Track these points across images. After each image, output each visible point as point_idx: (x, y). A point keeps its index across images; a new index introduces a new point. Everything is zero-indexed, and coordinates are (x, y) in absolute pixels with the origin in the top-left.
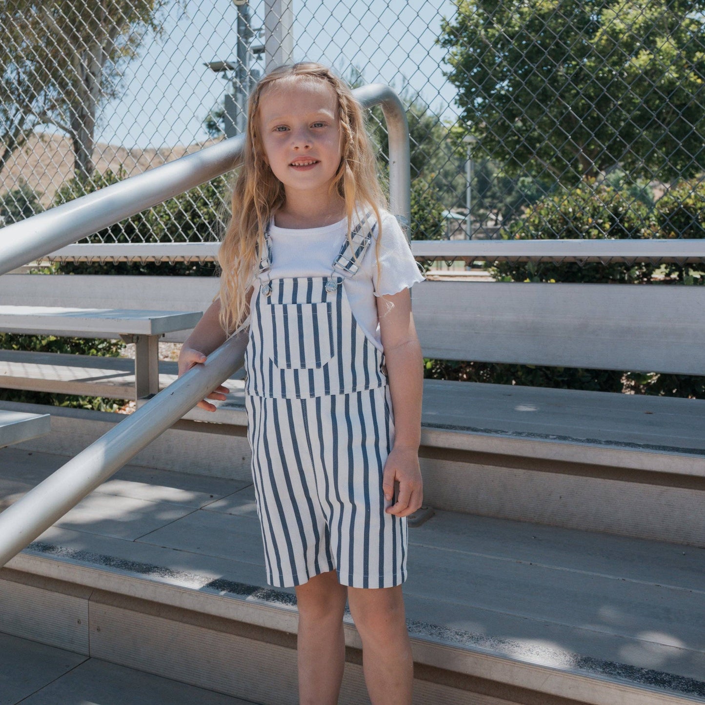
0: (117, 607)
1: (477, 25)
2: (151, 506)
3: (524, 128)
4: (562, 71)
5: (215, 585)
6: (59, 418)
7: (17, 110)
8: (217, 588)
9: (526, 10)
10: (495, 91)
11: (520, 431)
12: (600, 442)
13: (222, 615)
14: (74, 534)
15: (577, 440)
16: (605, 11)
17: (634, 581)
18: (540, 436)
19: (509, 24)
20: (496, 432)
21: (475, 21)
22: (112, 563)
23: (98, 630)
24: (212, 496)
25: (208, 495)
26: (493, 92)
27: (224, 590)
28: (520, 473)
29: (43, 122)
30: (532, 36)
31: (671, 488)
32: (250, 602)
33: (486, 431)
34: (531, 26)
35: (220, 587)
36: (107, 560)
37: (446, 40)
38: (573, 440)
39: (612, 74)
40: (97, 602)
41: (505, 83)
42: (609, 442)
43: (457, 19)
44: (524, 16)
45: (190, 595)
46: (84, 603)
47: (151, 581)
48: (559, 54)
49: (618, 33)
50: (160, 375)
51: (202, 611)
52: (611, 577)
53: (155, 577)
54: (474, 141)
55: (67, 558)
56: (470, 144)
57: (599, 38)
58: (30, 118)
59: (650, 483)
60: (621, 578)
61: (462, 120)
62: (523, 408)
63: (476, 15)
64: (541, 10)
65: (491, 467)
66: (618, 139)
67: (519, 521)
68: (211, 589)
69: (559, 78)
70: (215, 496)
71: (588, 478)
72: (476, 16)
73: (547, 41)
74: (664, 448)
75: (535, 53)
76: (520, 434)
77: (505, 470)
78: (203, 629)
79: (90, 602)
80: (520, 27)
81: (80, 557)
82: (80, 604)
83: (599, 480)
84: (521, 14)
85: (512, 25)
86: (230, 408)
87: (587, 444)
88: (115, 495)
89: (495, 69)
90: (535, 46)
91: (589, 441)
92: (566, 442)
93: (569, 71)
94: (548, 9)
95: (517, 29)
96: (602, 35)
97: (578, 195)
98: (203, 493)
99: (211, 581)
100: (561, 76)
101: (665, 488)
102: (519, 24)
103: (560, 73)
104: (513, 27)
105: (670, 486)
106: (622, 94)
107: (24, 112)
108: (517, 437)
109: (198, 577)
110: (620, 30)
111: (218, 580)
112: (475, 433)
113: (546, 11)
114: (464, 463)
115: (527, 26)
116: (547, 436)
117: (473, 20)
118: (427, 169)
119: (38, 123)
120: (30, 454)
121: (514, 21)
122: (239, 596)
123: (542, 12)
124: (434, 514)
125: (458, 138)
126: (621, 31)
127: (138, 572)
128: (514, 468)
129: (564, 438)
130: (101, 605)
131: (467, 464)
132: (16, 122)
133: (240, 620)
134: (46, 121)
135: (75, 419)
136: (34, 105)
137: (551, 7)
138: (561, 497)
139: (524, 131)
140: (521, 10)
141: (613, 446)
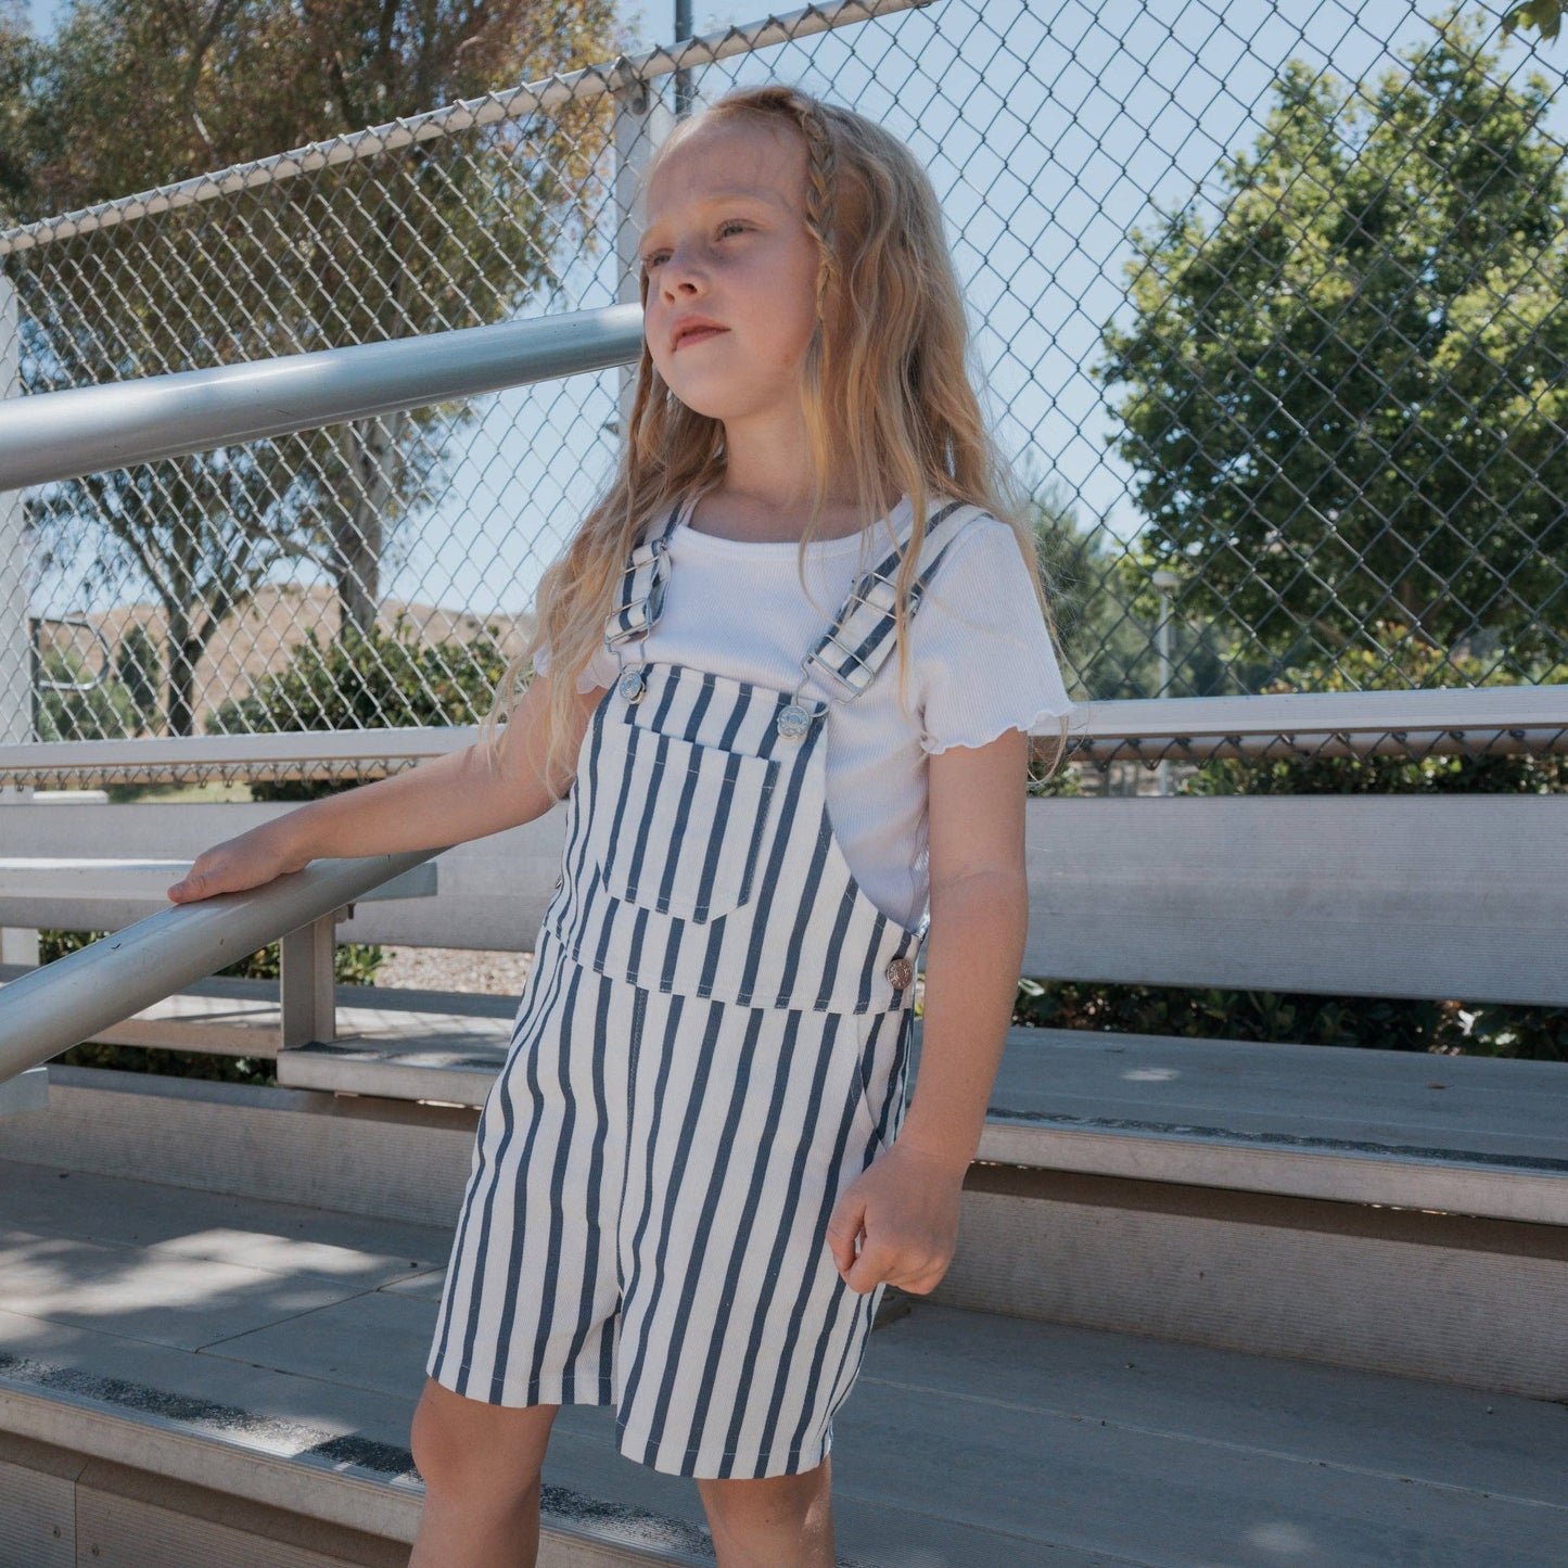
0: (133, 1498)
1: (1178, 338)
2: (271, 1282)
3: (1285, 555)
4: (1363, 430)
5: (332, 1450)
6: (126, 1095)
7: (236, 530)
8: (334, 1457)
9: (1285, 301)
10: (1222, 477)
11: (1108, 1118)
12: (1292, 1141)
13: (340, 1520)
14: (72, 1334)
15: (1238, 1136)
16: (1458, 300)
17: (1348, 1468)
18: (1154, 1127)
19: (1249, 334)
20: (1053, 1118)
21: (1176, 326)
22: (123, 1396)
23: (96, 1552)
24: (414, 1265)
25: (407, 1262)
26: (1215, 480)
27: (348, 1459)
28: (1109, 1217)
29: (287, 555)
30: (1302, 357)
31: (1464, 1251)
32: (398, 1490)
33: (1029, 1116)
34: (1295, 338)
35: (342, 1454)
36: (114, 1391)
37: (1114, 368)
38: (1229, 1134)
39: (1475, 436)
40: (93, 1486)
41: (1242, 462)
42: (1314, 1141)
43: (1136, 324)
44: (1281, 315)
45: (273, 1470)
46: (65, 1488)
47: (193, 1436)
48: (1362, 397)
49: (1485, 347)
50: (338, 1011)
51: (297, 1508)
52: (1293, 1458)
53: (206, 1429)
54: (1177, 584)
55: (28, 1383)
56: (1166, 589)
57: (1445, 357)
58: (263, 546)
59: (1411, 1241)
60: (1316, 1461)
61: (1152, 542)
62: (1140, 1075)
63: (1179, 313)
64: (1317, 300)
65: (1042, 1201)
66: (1489, 575)
67: (1106, 1330)
68: (320, 1457)
69: (1358, 445)
70: (423, 1264)
71: (1265, 1228)
72: (1179, 317)
73: (1332, 367)
74: (1446, 1154)
75: (1303, 396)
76: (1106, 1122)
77: (1074, 1209)
78: (309, 1554)
79: (81, 1488)
80: (1272, 338)
81: (61, 1382)
82: (58, 1490)
83: (1292, 1234)
84: (1275, 310)
85: (1256, 334)
86: (470, 1068)
87: (1261, 1145)
88: (205, 1258)
89: (1218, 429)
90: (1304, 378)
91: (1266, 1138)
92: (1212, 1140)
93: (1381, 432)
94: (1335, 298)
95: (1266, 342)
96: (1451, 349)
97: (1367, 665)
98: (399, 1259)
99: (327, 1439)
100: (1363, 441)
101: (1449, 1251)
102: (1270, 332)
103: (1360, 435)
104: (1258, 339)
105: (1461, 1247)
106: (1497, 477)
107: (248, 535)
108: (1098, 1129)
109: (300, 1431)
110: (1491, 339)
111: (344, 1438)
112: (1002, 1120)
113: (1330, 302)
114: (981, 1194)
115: (1289, 335)
116: (1169, 1128)
117: (1171, 324)
118: (1079, 645)
119: (277, 556)
120: (63, 1176)
121: (1259, 325)
122: (378, 1474)
123: (1320, 305)
124: (909, 1311)
125: (1141, 577)
126: (1492, 342)
127: (172, 1416)
128: (1094, 1204)
129: (1210, 1132)
130: (103, 1494)
131: (987, 1196)
132: (232, 556)
133: (377, 1532)
134: (294, 551)
135: (155, 1098)
136: (268, 521)
137: (1340, 294)
138: (1202, 1275)
139: (1284, 561)
140: (1276, 301)
141: (1323, 1150)
